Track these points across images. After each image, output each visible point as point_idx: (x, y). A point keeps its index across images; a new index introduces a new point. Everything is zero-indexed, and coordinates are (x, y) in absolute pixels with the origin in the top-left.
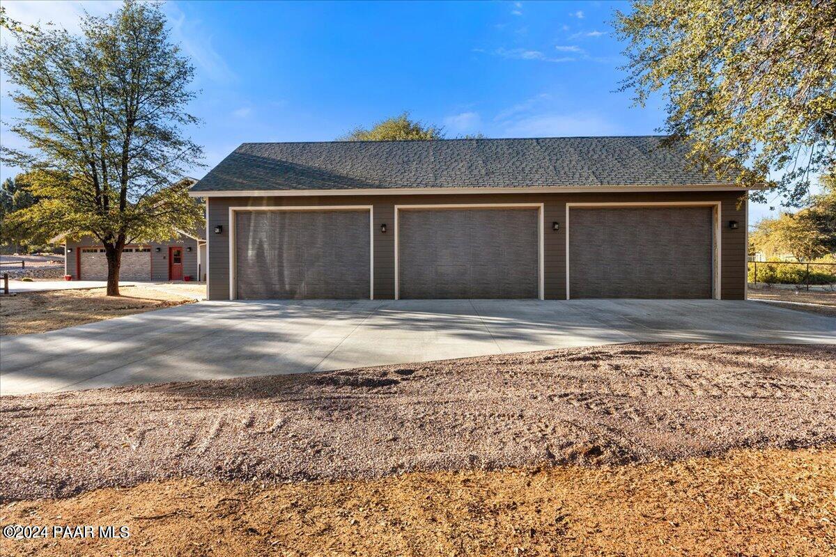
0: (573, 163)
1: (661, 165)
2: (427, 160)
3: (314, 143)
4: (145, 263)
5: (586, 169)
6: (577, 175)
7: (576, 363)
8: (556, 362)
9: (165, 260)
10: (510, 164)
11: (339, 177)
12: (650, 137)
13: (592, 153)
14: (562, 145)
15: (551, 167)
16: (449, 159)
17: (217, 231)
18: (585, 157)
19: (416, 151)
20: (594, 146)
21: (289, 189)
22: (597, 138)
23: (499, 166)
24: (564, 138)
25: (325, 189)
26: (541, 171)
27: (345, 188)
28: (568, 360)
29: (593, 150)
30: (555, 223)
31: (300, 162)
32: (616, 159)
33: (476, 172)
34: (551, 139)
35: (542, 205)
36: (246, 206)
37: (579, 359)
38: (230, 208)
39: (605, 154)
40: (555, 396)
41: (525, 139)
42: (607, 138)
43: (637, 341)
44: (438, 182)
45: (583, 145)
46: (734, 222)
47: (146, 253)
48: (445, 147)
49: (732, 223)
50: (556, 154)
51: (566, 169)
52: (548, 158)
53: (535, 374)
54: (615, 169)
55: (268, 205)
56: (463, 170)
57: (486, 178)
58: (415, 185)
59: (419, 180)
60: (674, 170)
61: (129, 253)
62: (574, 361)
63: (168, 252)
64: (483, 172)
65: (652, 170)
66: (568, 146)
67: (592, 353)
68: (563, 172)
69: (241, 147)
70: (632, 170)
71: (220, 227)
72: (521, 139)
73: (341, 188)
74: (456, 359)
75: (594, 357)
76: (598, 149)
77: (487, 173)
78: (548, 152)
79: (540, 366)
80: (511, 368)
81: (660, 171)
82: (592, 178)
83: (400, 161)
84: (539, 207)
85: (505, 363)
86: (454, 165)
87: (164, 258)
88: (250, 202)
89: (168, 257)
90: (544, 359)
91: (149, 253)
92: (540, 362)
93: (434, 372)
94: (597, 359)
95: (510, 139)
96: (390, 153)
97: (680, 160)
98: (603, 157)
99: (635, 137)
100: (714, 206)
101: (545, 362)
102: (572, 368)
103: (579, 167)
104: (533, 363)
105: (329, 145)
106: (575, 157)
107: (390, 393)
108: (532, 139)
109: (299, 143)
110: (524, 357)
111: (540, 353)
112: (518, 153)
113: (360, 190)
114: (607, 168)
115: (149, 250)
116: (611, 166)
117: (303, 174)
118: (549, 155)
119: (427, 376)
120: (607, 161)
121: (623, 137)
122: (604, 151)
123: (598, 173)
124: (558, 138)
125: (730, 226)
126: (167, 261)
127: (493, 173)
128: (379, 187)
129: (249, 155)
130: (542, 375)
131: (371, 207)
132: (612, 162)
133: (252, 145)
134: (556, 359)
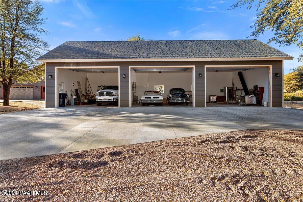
0: (207, 49)
1: (245, 50)
2: (144, 48)
3: (97, 42)
4: (31, 93)
5: (213, 51)
6: (209, 54)
7: (220, 145)
8: (208, 144)
9: (39, 91)
10: (180, 50)
11: (105, 54)
12: (238, 40)
13: (214, 46)
14: (202, 43)
15: (198, 51)
16: (154, 47)
17: (50, 77)
18: (212, 47)
19: (140, 45)
20: (215, 43)
21: (82, 59)
22: (216, 40)
23: (175, 50)
24: (203, 40)
25: (98, 59)
26: (193, 52)
27: (107, 59)
28: (215, 143)
29: (215, 44)
30: (200, 74)
31: (89, 49)
32: (225, 48)
33: (165, 52)
34: (197, 41)
35: (194, 66)
36: (63, 66)
37: (221, 142)
38: (56, 67)
39: (220, 46)
40: (215, 179)
41: (186, 41)
42: (220, 40)
43: (246, 129)
44: (148, 56)
45: (211, 43)
46: (278, 74)
47: (32, 88)
48: (153, 43)
49: (276, 74)
50: (199, 46)
51: (204, 51)
52: (196, 47)
53: (198, 155)
54: (225, 51)
55: (73, 66)
56: (160, 52)
57: (169, 55)
58: (138, 57)
59: (140, 56)
60: (250, 52)
61: (25, 88)
62: (218, 143)
63: (40, 88)
64: (168, 52)
65: (241, 52)
66: (205, 43)
67: (227, 138)
68: (203, 53)
69: (65, 43)
70: (233, 52)
71: (51, 76)
72: (185, 41)
73: (105, 58)
74: (150, 142)
75: (229, 140)
76: (217, 44)
77: (170, 53)
78: (196, 45)
79: (199, 148)
80: (182, 149)
81: (245, 52)
82: (216, 55)
83: (133, 48)
84: (193, 67)
85: (178, 145)
86: (156, 50)
87: (39, 90)
88: (65, 65)
89: (40, 90)
90: (201, 142)
91: (33, 88)
92: (199, 144)
93: (134, 153)
94: (231, 141)
95: (180, 41)
96: (128, 45)
97: (252, 48)
98: (219, 47)
99: (232, 40)
100: (268, 67)
101: (202, 144)
102: (218, 148)
103: (210, 51)
104: (194, 145)
105: (103, 42)
106: (208, 47)
107: (96, 176)
108: (189, 41)
109: (90, 42)
110: (189, 140)
111: (198, 137)
112: (183, 46)
113: (113, 59)
114: (222, 51)
115: (33, 87)
116: (223, 50)
117: (89, 53)
118: (196, 46)
119: (129, 157)
120: (221, 49)
121: (227, 40)
122: (220, 45)
123: (218, 53)
124: (200, 40)
125: (276, 76)
126: (40, 91)
127: (172, 53)
128: (122, 58)
129: (68, 46)
130: (202, 155)
131: (119, 67)
132: (223, 49)
133: (70, 42)
134: (208, 142)
